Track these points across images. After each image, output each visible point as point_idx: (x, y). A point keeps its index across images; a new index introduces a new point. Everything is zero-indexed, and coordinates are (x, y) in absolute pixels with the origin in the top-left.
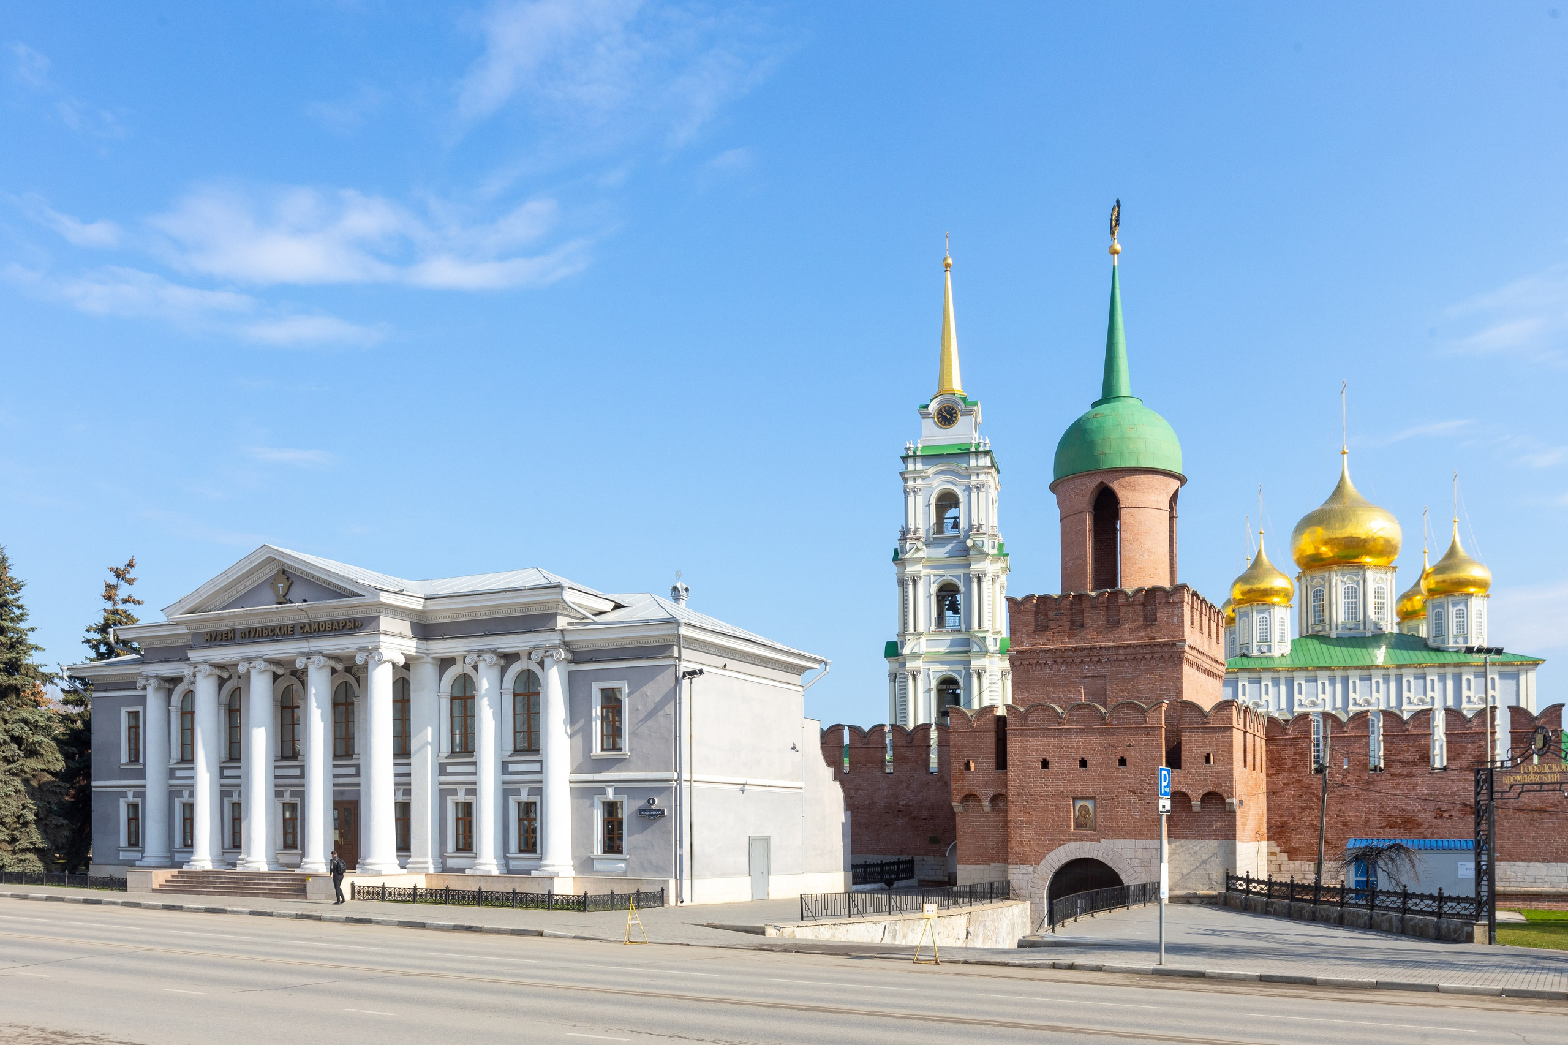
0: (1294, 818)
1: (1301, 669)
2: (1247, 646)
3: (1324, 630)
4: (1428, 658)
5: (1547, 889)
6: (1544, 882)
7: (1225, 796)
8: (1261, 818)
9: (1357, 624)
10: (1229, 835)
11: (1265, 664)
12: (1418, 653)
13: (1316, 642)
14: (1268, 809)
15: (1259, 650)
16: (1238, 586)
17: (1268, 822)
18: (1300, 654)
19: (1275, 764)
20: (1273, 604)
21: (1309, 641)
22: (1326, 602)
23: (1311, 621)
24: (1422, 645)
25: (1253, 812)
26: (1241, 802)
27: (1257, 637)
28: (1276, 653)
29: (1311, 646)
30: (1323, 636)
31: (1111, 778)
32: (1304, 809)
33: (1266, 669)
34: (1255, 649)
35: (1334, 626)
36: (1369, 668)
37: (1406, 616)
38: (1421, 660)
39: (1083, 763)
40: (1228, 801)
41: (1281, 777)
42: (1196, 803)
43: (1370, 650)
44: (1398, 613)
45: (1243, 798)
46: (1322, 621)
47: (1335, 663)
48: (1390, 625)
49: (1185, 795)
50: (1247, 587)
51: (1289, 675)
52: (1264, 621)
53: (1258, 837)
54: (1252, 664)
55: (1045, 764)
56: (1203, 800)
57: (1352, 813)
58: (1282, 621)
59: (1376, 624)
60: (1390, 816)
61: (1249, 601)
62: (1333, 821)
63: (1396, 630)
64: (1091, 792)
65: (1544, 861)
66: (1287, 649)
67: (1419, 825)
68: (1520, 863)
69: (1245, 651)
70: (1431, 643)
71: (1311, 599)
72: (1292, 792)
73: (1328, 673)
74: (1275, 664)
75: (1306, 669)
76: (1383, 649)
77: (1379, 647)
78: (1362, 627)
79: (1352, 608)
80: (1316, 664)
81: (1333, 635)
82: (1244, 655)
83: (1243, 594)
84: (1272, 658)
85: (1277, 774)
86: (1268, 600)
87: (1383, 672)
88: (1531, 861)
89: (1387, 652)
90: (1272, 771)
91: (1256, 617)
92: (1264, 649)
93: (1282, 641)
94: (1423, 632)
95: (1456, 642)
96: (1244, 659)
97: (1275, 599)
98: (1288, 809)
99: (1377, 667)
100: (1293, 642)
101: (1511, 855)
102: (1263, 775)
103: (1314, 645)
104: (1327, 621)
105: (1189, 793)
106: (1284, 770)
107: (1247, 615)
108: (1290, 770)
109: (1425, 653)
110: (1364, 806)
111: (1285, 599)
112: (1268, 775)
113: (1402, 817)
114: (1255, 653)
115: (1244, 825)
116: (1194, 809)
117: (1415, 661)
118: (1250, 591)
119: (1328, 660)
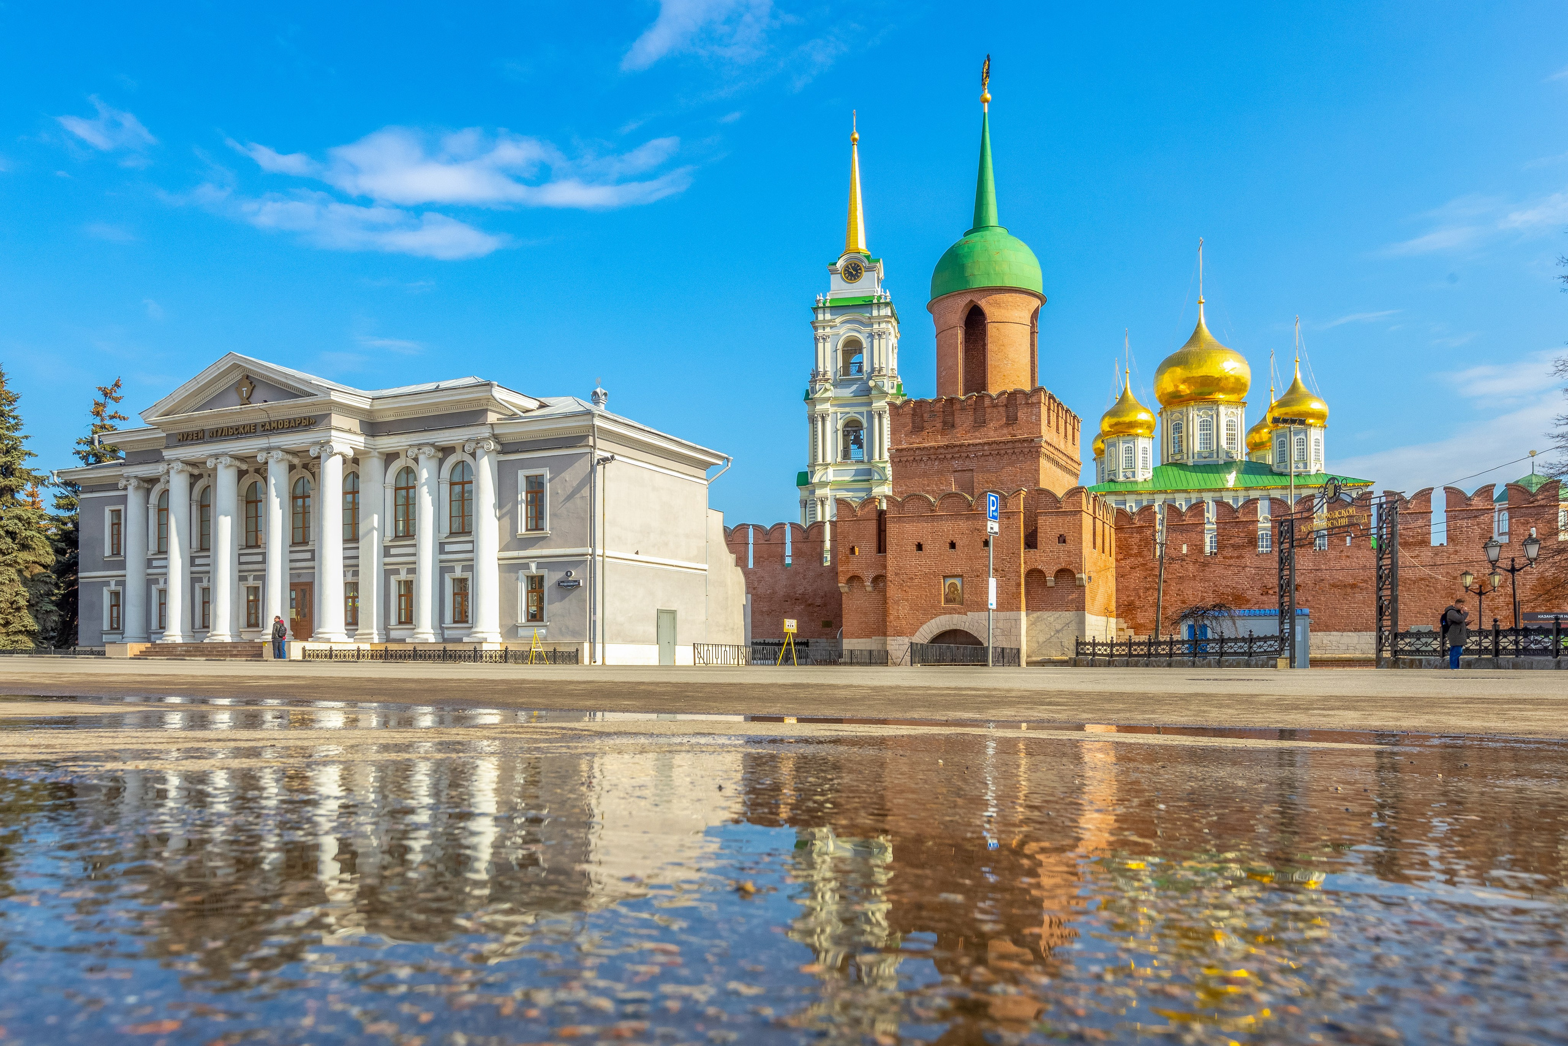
0: (1140, 597)
1: (1161, 492)
2: (1114, 473)
3: (1182, 458)
4: (1272, 481)
5: (1358, 655)
6: (1355, 649)
7: (1075, 571)
8: (1110, 596)
9: (1211, 455)
10: (1080, 607)
11: (1129, 487)
12: (1264, 477)
13: (1174, 468)
14: (1117, 590)
15: (1125, 476)
16: (1106, 419)
17: (1117, 602)
18: (1161, 479)
19: (1124, 551)
20: (1137, 435)
21: (1169, 468)
22: (1184, 434)
23: (1171, 451)
24: (1267, 470)
25: (1101, 590)
26: (1090, 578)
27: (1122, 464)
28: (1140, 478)
29: (1170, 473)
30: (1181, 464)
31: (976, 558)
32: (1148, 589)
33: (1130, 492)
34: (1121, 475)
35: (1191, 455)
36: (1220, 490)
37: (1255, 447)
38: (1266, 483)
39: (953, 545)
40: (1078, 576)
41: (1128, 561)
42: (1050, 580)
43: (1222, 475)
44: (1248, 445)
45: (1092, 575)
46: (1181, 451)
47: (1191, 486)
48: (1240, 453)
49: (1040, 572)
50: (1114, 420)
51: (1151, 497)
52: (1129, 450)
53: (1107, 613)
54: (1118, 488)
55: (919, 547)
56: (1056, 577)
57: (1190, 592)
58: (1145, 450)
59: (1227, 453)
60: (1223, 594)
61: (1117, 433)
62: (1173, 599)
63: (1244, 459)
64: (959, 571)
65: (1356, 630)
66: (1149, 475)
67: (1248, 601)
68: (1335, 633)
69: (1112, 477)
70: (1275, 468)
71: (1171, 431)
72: (1138, 574)
73: (1185, 495)
74: (1139, 488)
75: (1166, 492)
76: (1234, 474)
77: (1230, 473)
78: (1215, 455)
79: (1207, 440)
80: (1174, 487)
81: (1190, 463)
82: (1112, 481)
83: (1111, 426)
84: (1136, 482)
85: (1125, 559)
86: (1133, 431)
87: (1232, 494)
88: (1344, 631)
89: (1237, 477)
90: (1121, 556)
91: (1122, 447)
92: (1130, 475)
93: (1145, 467)
94: (1269, 460)
95: (1297, 467)
96: (1112, 484)
97: (1139, 431)
98: (1135, 589)
99: (1228, 489)
100: (1155, 469)
101: (1327, 626)
102: (1112, 560)
103: (1173, 472)
104: (1185, 451)
105: (1044, 569)
106: (1131, 555)
107: (1114, 445)
108: (1136, 555)
109: (1270, 477)
110: (1199, 586)
111: (1148, 431)
112: (1117, 560)
113: (1233, 594)
114: (1121, 478)
115: (1093, 599)
116: (1049, 584)
117: (1261, 484)
118: (1116, 424)
119: (1185, 484)
